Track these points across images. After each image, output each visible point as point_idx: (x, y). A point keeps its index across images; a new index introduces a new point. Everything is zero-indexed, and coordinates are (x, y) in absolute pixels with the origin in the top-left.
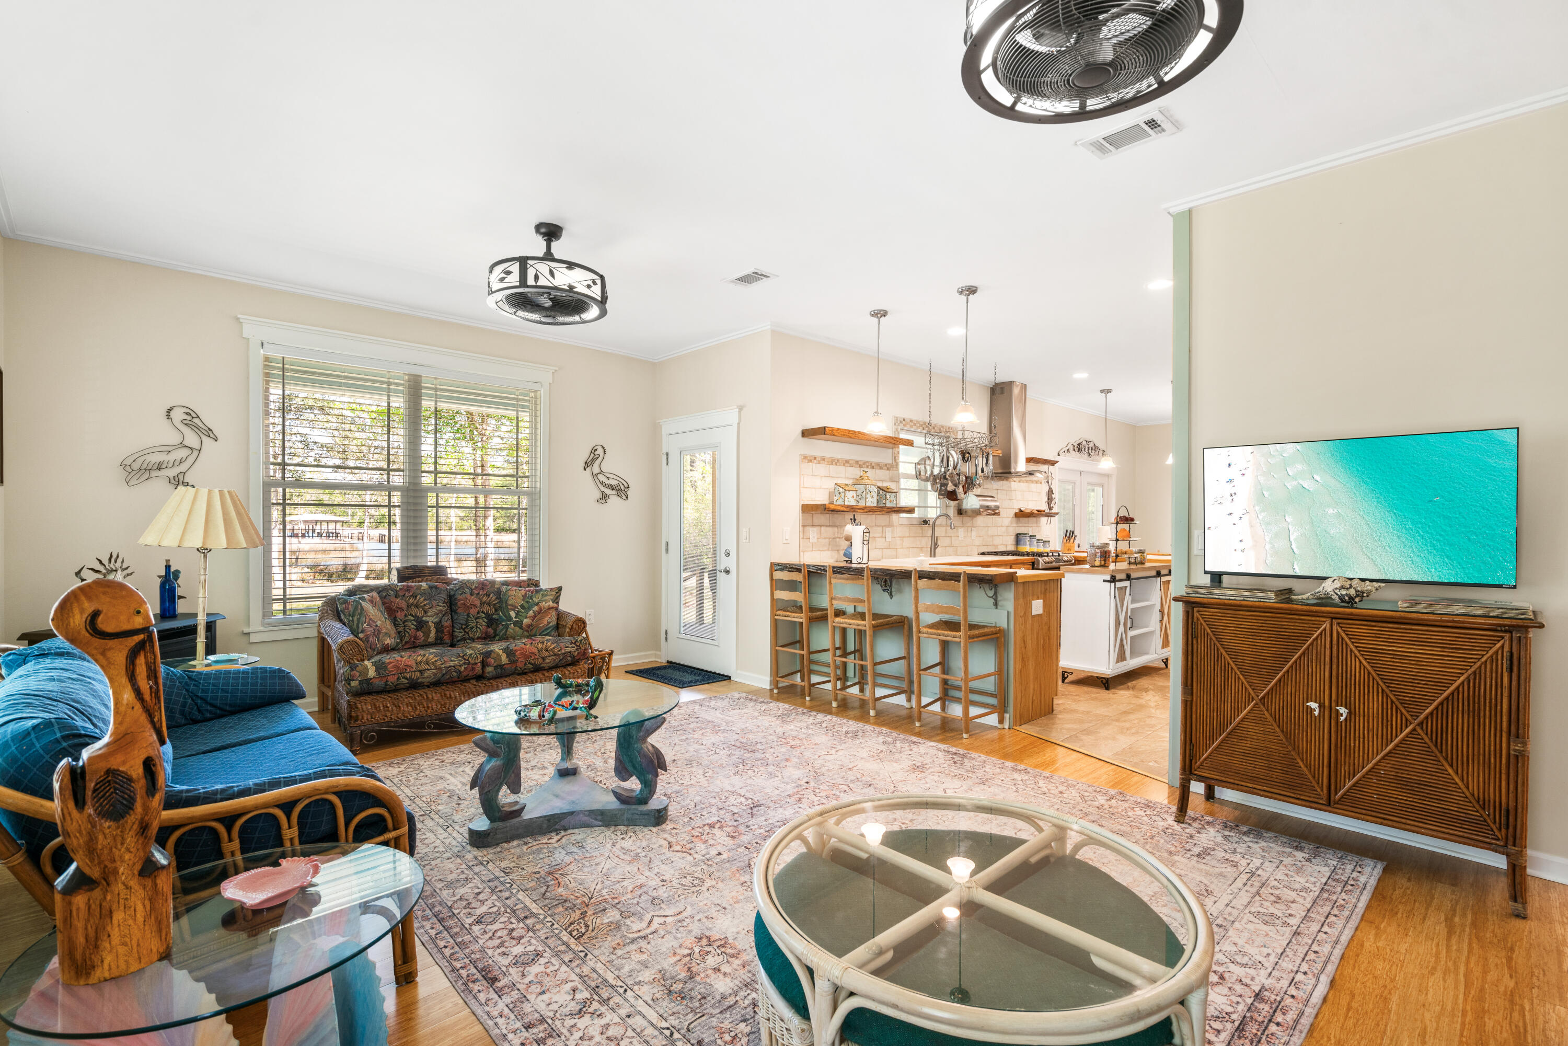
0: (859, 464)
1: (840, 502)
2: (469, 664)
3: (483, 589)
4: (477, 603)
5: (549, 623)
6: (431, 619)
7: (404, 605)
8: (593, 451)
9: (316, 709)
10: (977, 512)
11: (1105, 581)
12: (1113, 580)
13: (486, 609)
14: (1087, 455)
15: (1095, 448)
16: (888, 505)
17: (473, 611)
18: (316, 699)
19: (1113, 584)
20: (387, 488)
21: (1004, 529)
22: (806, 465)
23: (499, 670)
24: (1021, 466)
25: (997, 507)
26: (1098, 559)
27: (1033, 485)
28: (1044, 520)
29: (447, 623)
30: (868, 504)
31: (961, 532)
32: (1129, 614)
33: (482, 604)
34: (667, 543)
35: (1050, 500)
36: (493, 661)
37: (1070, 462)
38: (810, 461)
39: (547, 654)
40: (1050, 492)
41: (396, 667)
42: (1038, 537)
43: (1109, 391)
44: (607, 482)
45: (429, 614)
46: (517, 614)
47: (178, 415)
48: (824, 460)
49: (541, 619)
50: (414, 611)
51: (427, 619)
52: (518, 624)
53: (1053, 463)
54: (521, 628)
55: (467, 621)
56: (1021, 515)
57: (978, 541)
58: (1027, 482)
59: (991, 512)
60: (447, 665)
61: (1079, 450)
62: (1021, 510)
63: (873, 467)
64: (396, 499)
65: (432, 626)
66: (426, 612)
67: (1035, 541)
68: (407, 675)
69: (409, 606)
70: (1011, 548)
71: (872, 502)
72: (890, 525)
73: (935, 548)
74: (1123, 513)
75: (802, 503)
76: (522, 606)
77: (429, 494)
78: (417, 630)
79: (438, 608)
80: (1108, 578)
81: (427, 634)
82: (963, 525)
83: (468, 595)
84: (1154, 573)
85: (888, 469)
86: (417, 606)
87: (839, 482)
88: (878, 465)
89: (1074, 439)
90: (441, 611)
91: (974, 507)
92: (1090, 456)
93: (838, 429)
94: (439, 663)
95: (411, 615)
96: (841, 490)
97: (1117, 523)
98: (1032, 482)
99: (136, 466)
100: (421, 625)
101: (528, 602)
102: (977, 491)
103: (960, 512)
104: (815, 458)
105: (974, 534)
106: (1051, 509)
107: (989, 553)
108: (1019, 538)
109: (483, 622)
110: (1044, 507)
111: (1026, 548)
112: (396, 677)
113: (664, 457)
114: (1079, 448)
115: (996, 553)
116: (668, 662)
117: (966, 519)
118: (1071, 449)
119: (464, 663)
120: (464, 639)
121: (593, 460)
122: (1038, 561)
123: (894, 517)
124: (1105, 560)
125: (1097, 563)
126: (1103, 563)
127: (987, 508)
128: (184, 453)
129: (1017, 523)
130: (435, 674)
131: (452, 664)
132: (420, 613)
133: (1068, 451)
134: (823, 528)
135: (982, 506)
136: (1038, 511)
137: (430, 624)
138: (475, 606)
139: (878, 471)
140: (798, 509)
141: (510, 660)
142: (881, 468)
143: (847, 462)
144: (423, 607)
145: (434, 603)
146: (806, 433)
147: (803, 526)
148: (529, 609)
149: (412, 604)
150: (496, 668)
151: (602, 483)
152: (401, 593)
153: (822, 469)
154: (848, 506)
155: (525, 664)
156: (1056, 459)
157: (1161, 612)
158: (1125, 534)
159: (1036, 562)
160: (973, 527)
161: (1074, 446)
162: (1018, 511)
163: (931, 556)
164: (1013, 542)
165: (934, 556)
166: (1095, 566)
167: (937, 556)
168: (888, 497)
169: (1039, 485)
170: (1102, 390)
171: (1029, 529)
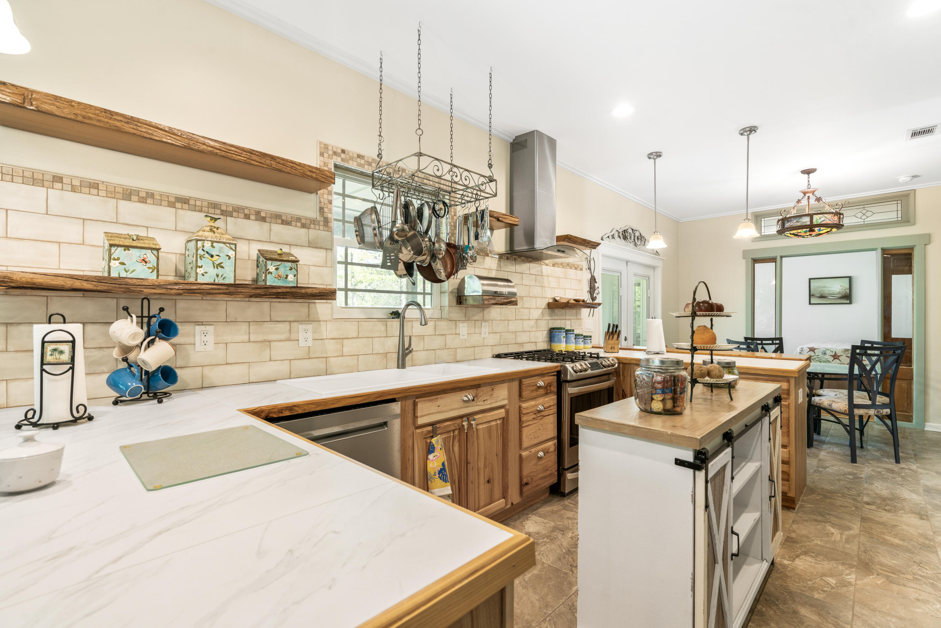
10: (480, 300)
11: (679, 462)
12: (702, 456)
14: (632, 245)
15: (641, 237)
21: (532, 323)
25: (513, 294)
26: (658, 396)
27: (572, 272)
28: (585, 312)
31: (463, 328)
35: (592, 289)
37: (613, 248)
40: (593, 280)
42: (576, 333)
43: (658, 155)
53: (594, 245)
56: (555, 305)
57: (492, 340)
58: (563, 266)
59: (504, 300)
61: (625, 238)
62: (555, 300)
67: (572, 337)
70: (542, 345)
72: (309, 319)
73: (407, 355)
74: (702, 296)
80: (689, 456)
82: (467, 319)
85: (303, 226)
88: (258, 213)
89: (621, 227)
91: (478, 293)
92: (636, 245)
97: (694, 315)
98: (569, 265)
103: (459, 299)
105: (485, 330)
106: (593, 299)
107: (506, 355)
108: (552, 333)
110: (586, 297)
111: (561, 346)
114: (624, 235)
115: (518, 356)
118: (616, 236)
122: (566, 369)
124: (674, 398)
125: (657, 405)
126: (669, 405)
127: (498, 294)
129: (551, 315)
133: (613, 237)
135: (487, 292)
136: (575, 300)
143: (182, 202)
156: (601, 241)
157: (771, 480)
158: (706, 336)
159: (563, 372)
160: (484, 320)
161: (619, 233)
162: (551, 301)
163: (398, 368)
164: (546, 339)
165: (403, 366)
166: (652, 412)
167: (408, 369)
168: (272, 268)
169: (579, 272)
170: (651, 154)
171: (568, 322)
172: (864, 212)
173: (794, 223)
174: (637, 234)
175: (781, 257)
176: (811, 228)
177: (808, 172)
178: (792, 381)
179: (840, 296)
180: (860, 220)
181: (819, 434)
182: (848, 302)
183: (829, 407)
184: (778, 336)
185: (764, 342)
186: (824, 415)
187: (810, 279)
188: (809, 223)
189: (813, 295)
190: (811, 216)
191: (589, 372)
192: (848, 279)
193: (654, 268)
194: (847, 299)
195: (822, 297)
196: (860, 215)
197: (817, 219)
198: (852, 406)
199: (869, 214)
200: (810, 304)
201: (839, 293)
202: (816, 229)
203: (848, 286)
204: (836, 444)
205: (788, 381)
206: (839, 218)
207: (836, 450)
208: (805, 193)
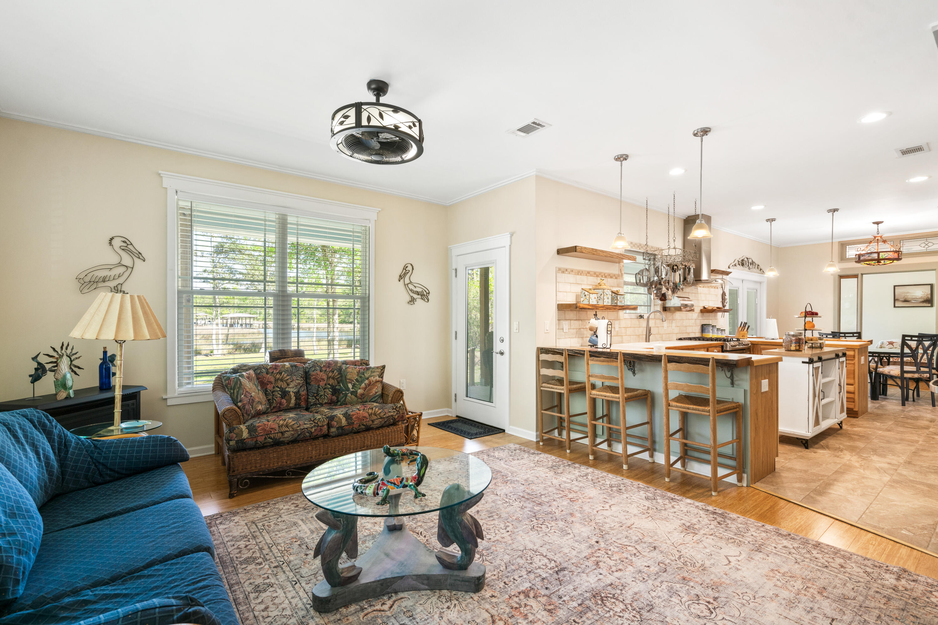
0: (596, 275)
1: (586, 302)
2: (318, 426)
3: (329, 367)
4: (325, 377)
5: (376, 393)
6: (292, 390)
7: (272, 380)
8: (405, 268)
9: (214, 452)
10: (679, 309)
11: (803, 362)
12: (811, 361)
13: (331, 381)
14: (747, 269)
15: (753, 263)
16: (619, 304)
17: (322, 384)
18: (213, 445)
19: (811, 365)
20: (264, 294)
21: (693, 321)
22: (560, 275)
23: (340, 430)
24: (705, 276)
25: (693, 305)
26: (793, 345)
27: (713, 290)
28: (720, 314)
29: (303, 392)
30: (605, 304)
31: (665, 323)
32: (821, 388)
33: (329, 378)
34: (456, 332)
35: (723, 299)
36: (335, 423)
37: (738, 273)
38: (563, 272)
39: (375, 417)
40: (724, 294)
41: (264, 429)
42: (717, 327)
43: (773, 220)
44: (415, 289)
45: (291, 386)
46: (354, 386)
47: (117, 243)
48: (572, 271)
49: (370, 390)
50: (280, 384)
51: (289, 390)
52: (354, 393)
53: (727, 273)
54: (356, 396)
55: (318, 390)
56: (705, 311)
57: (676, 330)
58: (708, 287)
59: (688, 309)
60: (302, 427)
61: (743, 265)
62: (704, 308)
63: (606, 277)
64: (271, 301)
65: (292, 395)
66: (288, 385)
67: (715, 330)
68: (272, 436)
69: (276, 380)
70: (698, 335)
71: (608, 302)
72: (617, 319)
73: (649, 336)
74: (809, 309)
75: (558, 303)
76: (357, 380)
77: (293, 299)
78: (282, 397)
79: (297, 381)
81: (289, 401)
82: (667, 318)
83: (318, 372)
84: (833, 356)
85: (616, 278)
86: (282, 380)
87: (584, 287)
88: (609, 275)
89: (739, 257)
90: (299, 384)
91: (676, 305)
92: (749, 269)
93: (585, 248)
94: (296, 426)
95: (277, 387)
96: (586, 293)
97: (805, 317)
98: (712, 287)
99: (87, 279)
100: (285, 394)
101: (361, 377)
102: (679, 293)
103: (665, 309)
104: (567, 270)
105: (674, 325)
106: (724, 306)
107: (685, 339)
108: (703, 328)
109: (329, 392)
110: (720, 306)
111: (710, 335)
112: (263, 437)
113: (454, 272)
114: (742, 263)
115: (690, 339)
116: (457, 416)
117: (668, 314)
118: (737, 264)
119: (315, 426)
120: (315, 404)
121: (405, 274)
122: (726, 345)
123: (621, 313)
124: (799, 346)
125: (793, 348)
126: (798, 348)
127: (686, 306)
128: (121, 270)
129: (702, 317)
130: (293, 435)
131: (305, 426)
132: (284, 385)
133: (735, 265)
134: (572, 321)
135: (682, 305)
136: (718, 308)
137: (291, 393)
138: (323, 380)
139: (609, 280)
140: (554, 308)
141: (348, 423)
142: (611, 277)
143: (589, 273)
144: (286, 381)
145: (294, 378)
146: (560, 252)
147: (559, 320)
148: (362, 382)
149: (278, 379)
150: (338, 429)
151: (411, 290)
152: (270, 371)
153: (571, 278)
154: (593, 305)
155: (360, 426)
156: (729, 270)
157: (840, 385)
158: (811, 325)
159: (725, 346)
160: (673, 320)
161: (739, 262)
162: (702, 308)
163: (646, 342)
164: (700, 331)
165: (649, 341)
166: (791, 351)
167: (650, 342)
168: (619, 298)
169: (716, 290)
170: (769, 220)
171: (711, 321)
172: (927, 243)
173: (866, 257)
174: (750, 261)
175: (862, 274)
176: (878, 260)
177: (878, 223)
178: (857, 351)
179: (922, 300)
180: (924, 249)
181: (886, 395)
182: (930, 305)
183: (888, 374)
184: (859, 331)
185: (846, 335)
186: (890, 382)
187: (895, 286)
188: (877, 258)
189: (897, 300)
190: (878, 253)
191: (737, 347)
192: (929, 286)
193: (760, 283)
194: (929, 303)
195: (906, 301)
196: (923, 245)
197: (882, 256)
198: (903, 372)
199: (930, 244)
200: (895, 307)
201: (921, 298)
202: (882, 261)
203: (930, 292)
204: (896, 400)
205: (854, 351)
206: (899, 254)
207: (894, 401)
208: (875, 237)
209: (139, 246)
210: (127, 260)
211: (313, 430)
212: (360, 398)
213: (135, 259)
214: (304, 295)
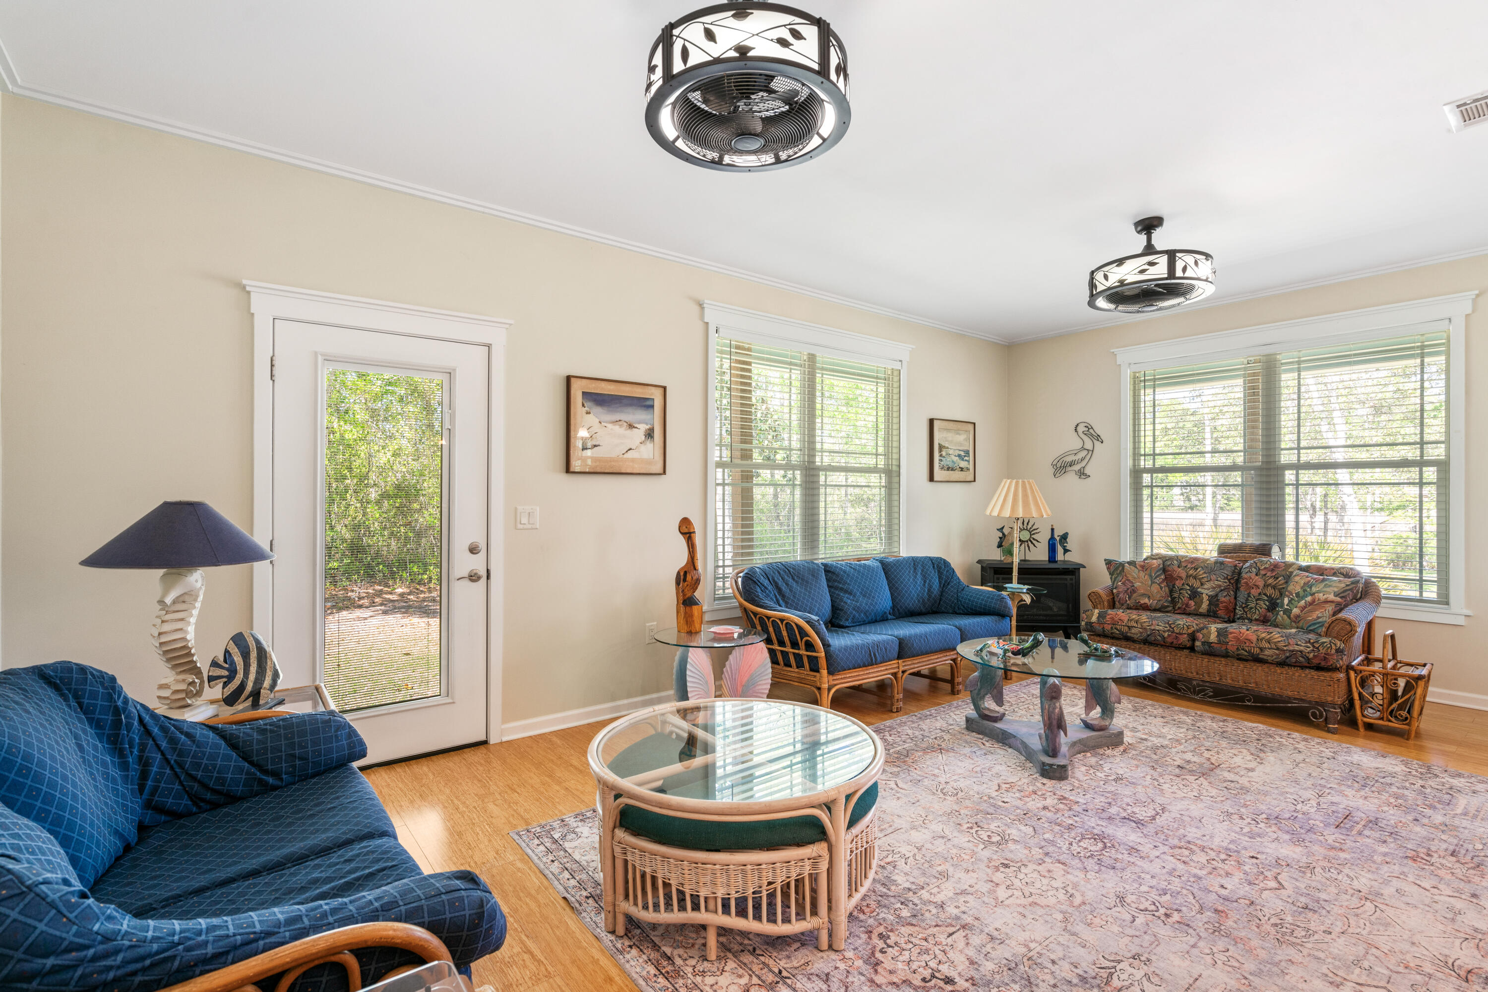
2: (1173, 632)
3: (1272, 570)
4: (1261, 584)
5: (1319, 618)
6: (1206, 592)
7: (1184, 575)
13: (1270, 591)
17: (1254, 592)
23: (1207, 647)
29: (1223, 598)
33: (1266, 586)
36: (1201, 636)
39: (1267, 645)
41: (1112, 619)
45: (1205, 586)
46: (1290, 602)
47: (1081, 429)
49: (1311, 611)
50: (1192, 581)
51: (1203, 591)
52: (1287, 612)
54: (1289, 617)
55: (1247, 600)
60: (1153, 628)
65: (1205, 598)
66: (1202, 584)
68: (1118, 627)
69: (1188, 576)
76: (1298, 595)
77: (1287, 472)
78: (1190, 599)
79: (1216, 583)
81: (1199, 604)
83: (1253, 575)
86: (1195, 578)
90: (1220, 586)
94: (1147, 624)
95: (1188, 585)
99: (1059, 465)
100: (1195, 594)
101: (1305, 591)
109: (1263, 605)
112: (1110, 626)
119: (1168, 631)
128: (1084, 453)
130: (1141, 633)
131: (1157, 628)
132: (1196, 584)
137: (1204, 595)
138: (1258, 587)
141: (1220, 640)
144: (1200, 579)
145: (1213, 577)
148: (1302, 598)
149: (1191, 576)
150: (1203, 643)
152: (1184, 564)
155: (1238, 649)
209: (1099, 429)
210: (1089, 445)
211: (1166, 635)
212: (1295, 622)
213: (1095, 442)
214: (1309, 466)
